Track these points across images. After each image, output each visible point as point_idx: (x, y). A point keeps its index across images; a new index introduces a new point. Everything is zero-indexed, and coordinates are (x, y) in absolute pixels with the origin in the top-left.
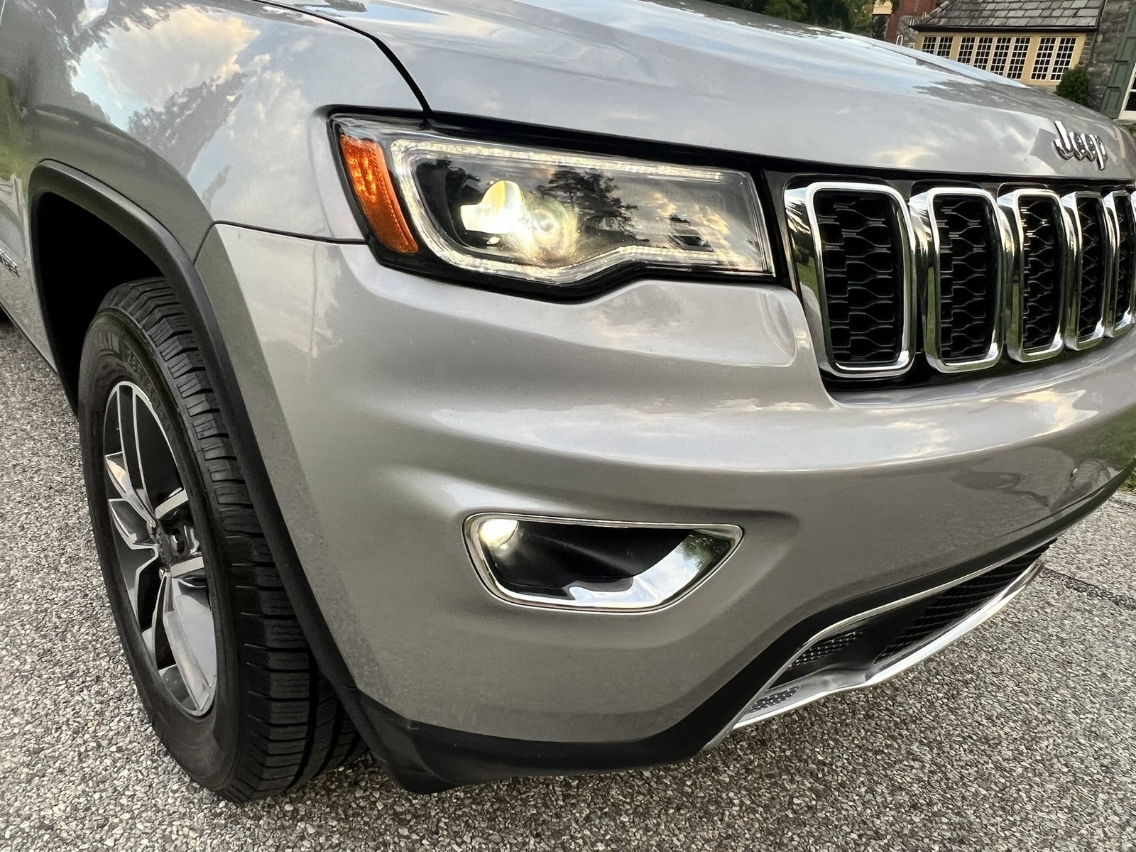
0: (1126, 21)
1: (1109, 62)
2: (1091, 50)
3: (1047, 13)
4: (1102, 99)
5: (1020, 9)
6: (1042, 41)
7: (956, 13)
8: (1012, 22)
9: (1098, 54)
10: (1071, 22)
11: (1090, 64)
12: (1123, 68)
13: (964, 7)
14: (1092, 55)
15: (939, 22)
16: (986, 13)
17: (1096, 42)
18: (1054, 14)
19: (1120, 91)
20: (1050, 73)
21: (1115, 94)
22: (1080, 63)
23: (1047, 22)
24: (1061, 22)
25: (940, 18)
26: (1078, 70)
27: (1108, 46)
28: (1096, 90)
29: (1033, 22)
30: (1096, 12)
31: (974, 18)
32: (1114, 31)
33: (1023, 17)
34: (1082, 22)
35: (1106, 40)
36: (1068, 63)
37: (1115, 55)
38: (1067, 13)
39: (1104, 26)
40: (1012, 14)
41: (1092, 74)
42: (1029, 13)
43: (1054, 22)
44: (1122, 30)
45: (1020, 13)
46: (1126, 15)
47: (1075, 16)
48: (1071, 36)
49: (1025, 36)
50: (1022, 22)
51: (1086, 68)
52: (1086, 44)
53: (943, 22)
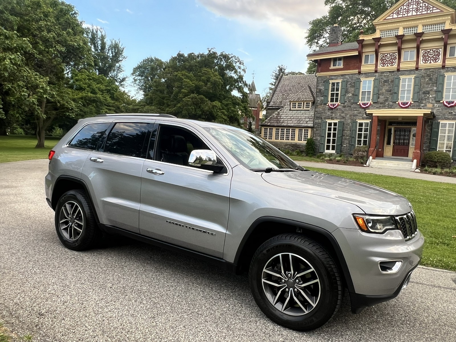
0: (321, 125)
1: (319, 136)
2: (313, 133)
3: (299, 122)
4: (319, 147)
5: (291, 121)
6: (299, 130)
7: (272, 121)
8: (289, 124)
9: (315, 134)
10: (306, 125)
11: (314, 137)
12: (323, 138)
13: (275, 120)
14: (314, 134)
15: (268, 124)
16: (281, 122)
17: (314, 131)
18: (301, 122)
19: (324, 144)
20: (303, 139)
21: (322, 146)
22: (311, 136)
23: (299, 125)
24: (303, 125)
25: (268, 123)
26: (311, 139)
27: (317, 132)
28: (317, 144)
29: (295, 125)
30: (312, 122)
31: (278, 123)
32: (318, 128)
33: (292, 123)
34: (309, 125)
35: (316, 130)
36: (307, 136)
37: (320, 134)
38: (304, 122)
39: (316, 126)
40: (289, 122)
41: (314, 139)
42: (293, 122)
43: (301, 125)
44: (320, 127)
45: (291, 122)
46: (321, 123)
47: (307, 123)
48: (307, 129)
49: (294, 128)
50: (292, 125)
51: (313, 138)
52: (311, 131)
53: (269, 124)
